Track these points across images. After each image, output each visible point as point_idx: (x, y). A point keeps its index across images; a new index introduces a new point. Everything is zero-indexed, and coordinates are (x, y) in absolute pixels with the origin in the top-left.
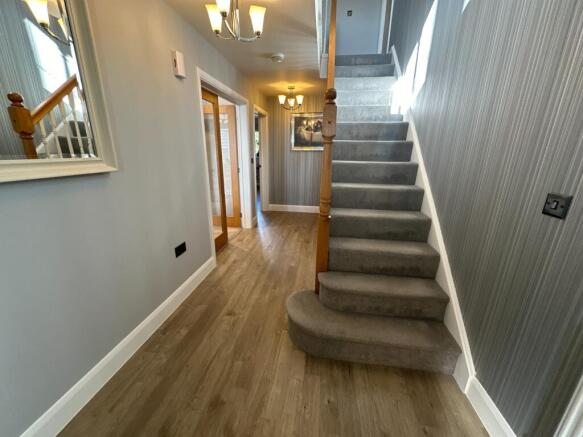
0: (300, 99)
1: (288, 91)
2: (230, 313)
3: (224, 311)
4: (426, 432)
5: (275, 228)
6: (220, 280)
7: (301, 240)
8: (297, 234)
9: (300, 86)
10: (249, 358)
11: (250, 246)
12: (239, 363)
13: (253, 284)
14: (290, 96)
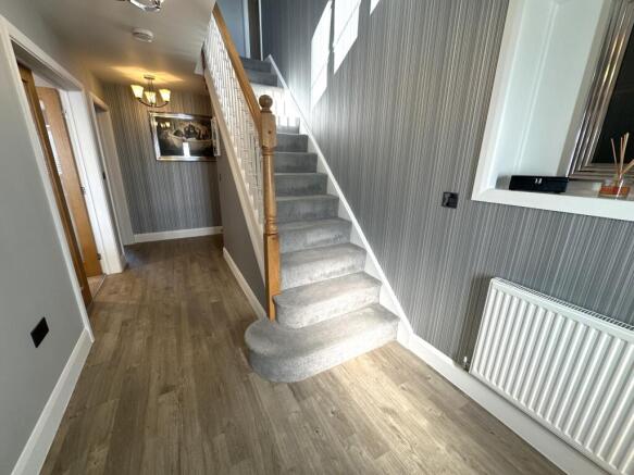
0: (166, 95)
1: (146, 81)
2: (166, 390)
3: (153, 390)
4: (403, 389)
5: (161, 263)
6: (116, 354)
7: (207, 270)
8: (196, 265)
9: (161, 77)
10: (229, 424)
11: (137, 295)
12: (220, 438)
13: (175, 341)
14: (149, 88)
